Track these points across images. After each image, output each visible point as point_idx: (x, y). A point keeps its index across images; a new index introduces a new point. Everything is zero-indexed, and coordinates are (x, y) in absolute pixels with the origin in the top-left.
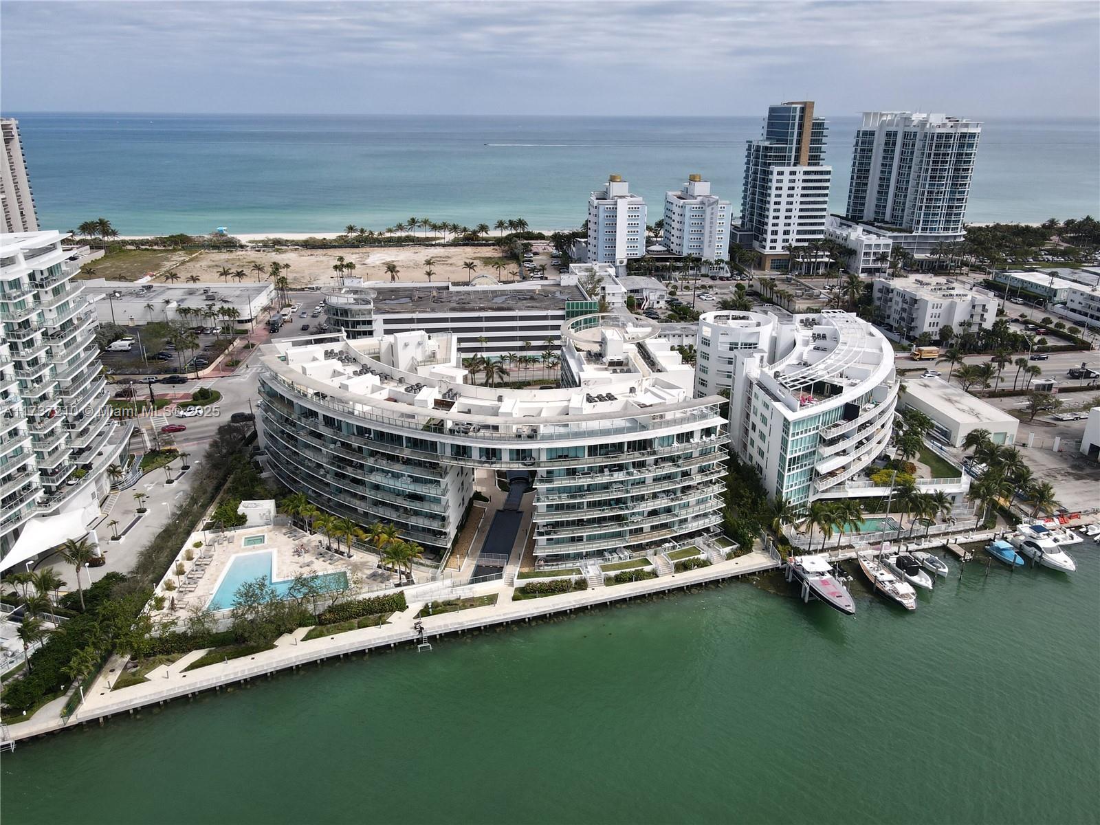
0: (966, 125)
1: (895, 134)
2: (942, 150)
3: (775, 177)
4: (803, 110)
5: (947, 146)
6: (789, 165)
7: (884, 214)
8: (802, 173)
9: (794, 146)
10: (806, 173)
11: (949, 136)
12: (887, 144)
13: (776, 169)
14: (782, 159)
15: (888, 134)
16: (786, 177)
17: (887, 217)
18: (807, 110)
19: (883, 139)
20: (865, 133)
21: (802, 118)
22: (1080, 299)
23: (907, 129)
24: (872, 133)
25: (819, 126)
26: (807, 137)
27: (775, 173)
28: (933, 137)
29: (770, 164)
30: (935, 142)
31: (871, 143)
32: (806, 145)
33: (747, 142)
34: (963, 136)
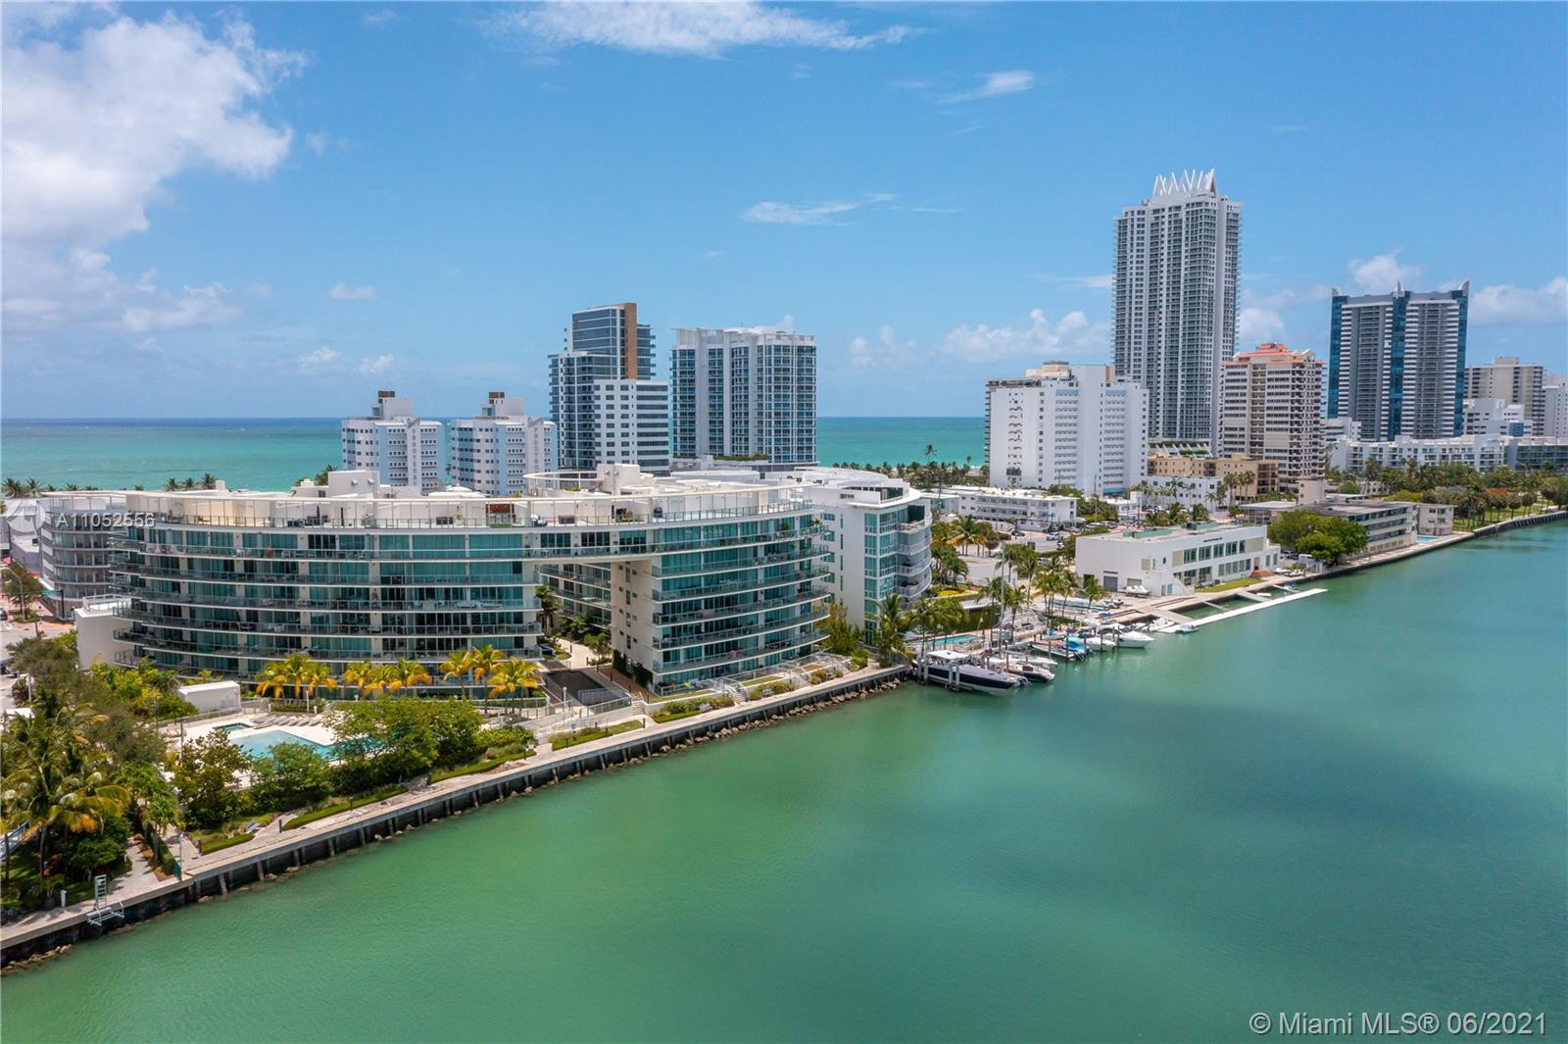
0: (802, 338)
1: (721, 352)
2: (782, 366)
3: (603, 393)
4: (623, 313)
5: (786, 361)
6: (615, 378)
7: (722, 447)
8: (635, 387)
9: (619, 356)
10: (640, 388)
11: (786, 349)
12: (712, 363)
13: (602, 383)
14: (605, 373)
15: (712, 352)
16: (617, 393)
17: (727, 451)
18: (628, 315)
19: (706, 359)
20: (683, 352)
21: (623, 322)
22: (973, 504)
23: (734, 346)
24: (691, 353)
25: (644, 333)
26: (632, 347)
27: (603, 388)
28: (770, 350)
29: (590, 378)
30: (773, 356)
31: (692, 364)
32: (632, 357)
33: (549, 356)
34: (800, 349)
